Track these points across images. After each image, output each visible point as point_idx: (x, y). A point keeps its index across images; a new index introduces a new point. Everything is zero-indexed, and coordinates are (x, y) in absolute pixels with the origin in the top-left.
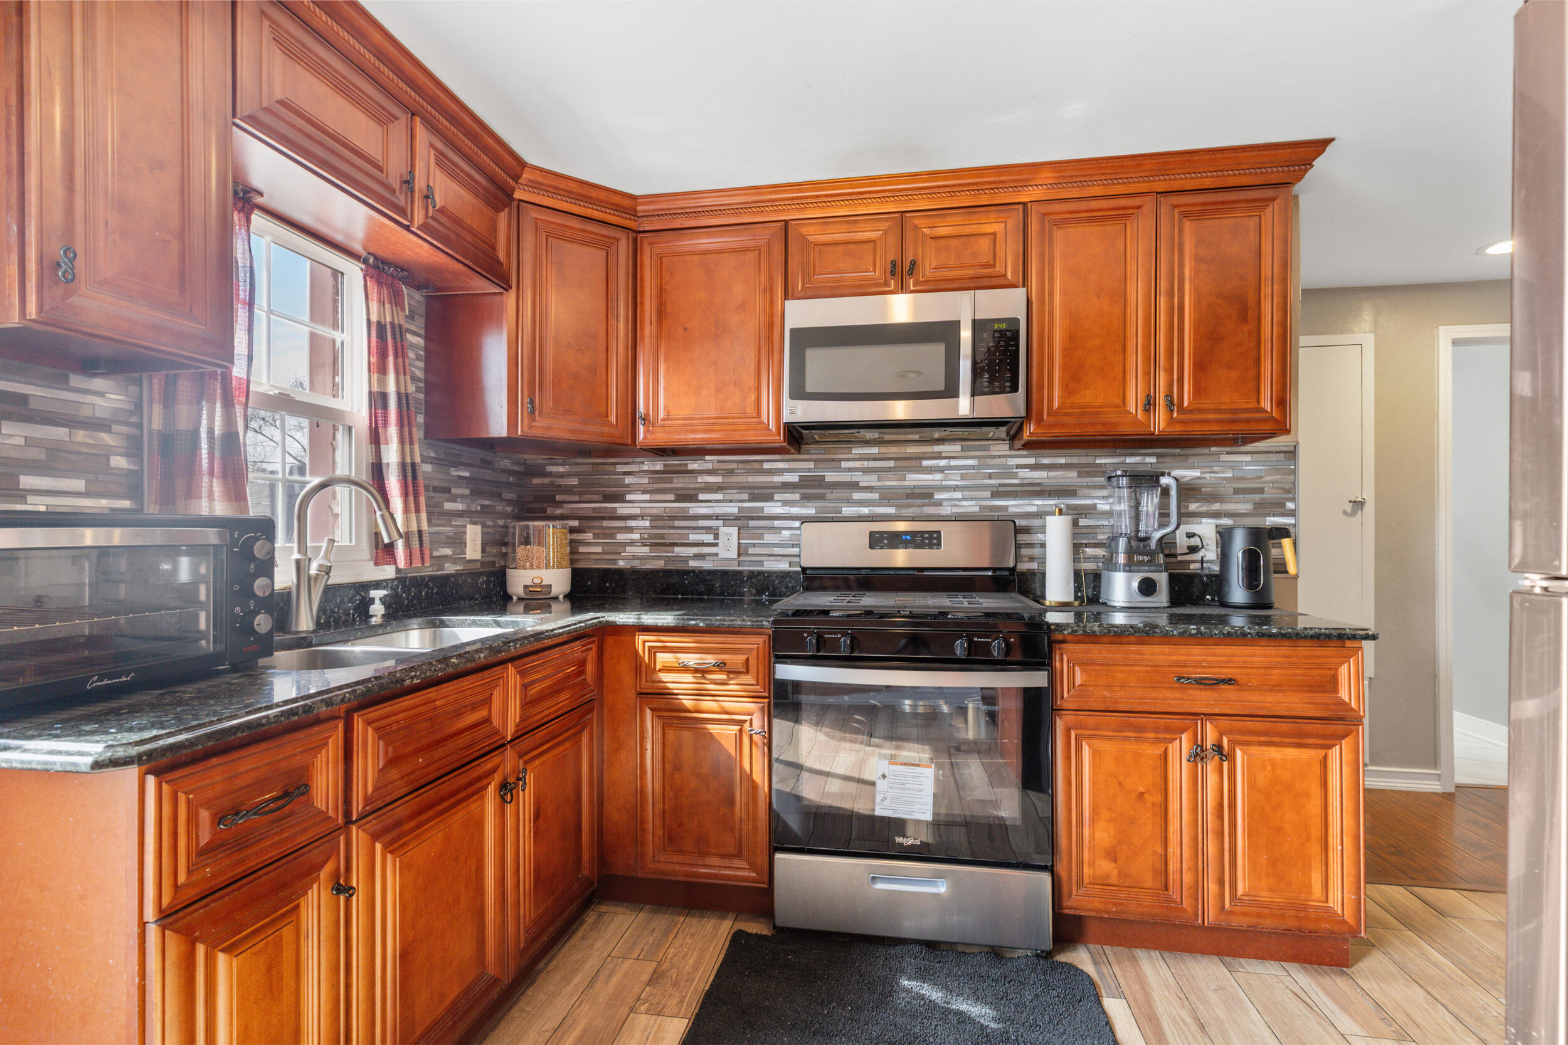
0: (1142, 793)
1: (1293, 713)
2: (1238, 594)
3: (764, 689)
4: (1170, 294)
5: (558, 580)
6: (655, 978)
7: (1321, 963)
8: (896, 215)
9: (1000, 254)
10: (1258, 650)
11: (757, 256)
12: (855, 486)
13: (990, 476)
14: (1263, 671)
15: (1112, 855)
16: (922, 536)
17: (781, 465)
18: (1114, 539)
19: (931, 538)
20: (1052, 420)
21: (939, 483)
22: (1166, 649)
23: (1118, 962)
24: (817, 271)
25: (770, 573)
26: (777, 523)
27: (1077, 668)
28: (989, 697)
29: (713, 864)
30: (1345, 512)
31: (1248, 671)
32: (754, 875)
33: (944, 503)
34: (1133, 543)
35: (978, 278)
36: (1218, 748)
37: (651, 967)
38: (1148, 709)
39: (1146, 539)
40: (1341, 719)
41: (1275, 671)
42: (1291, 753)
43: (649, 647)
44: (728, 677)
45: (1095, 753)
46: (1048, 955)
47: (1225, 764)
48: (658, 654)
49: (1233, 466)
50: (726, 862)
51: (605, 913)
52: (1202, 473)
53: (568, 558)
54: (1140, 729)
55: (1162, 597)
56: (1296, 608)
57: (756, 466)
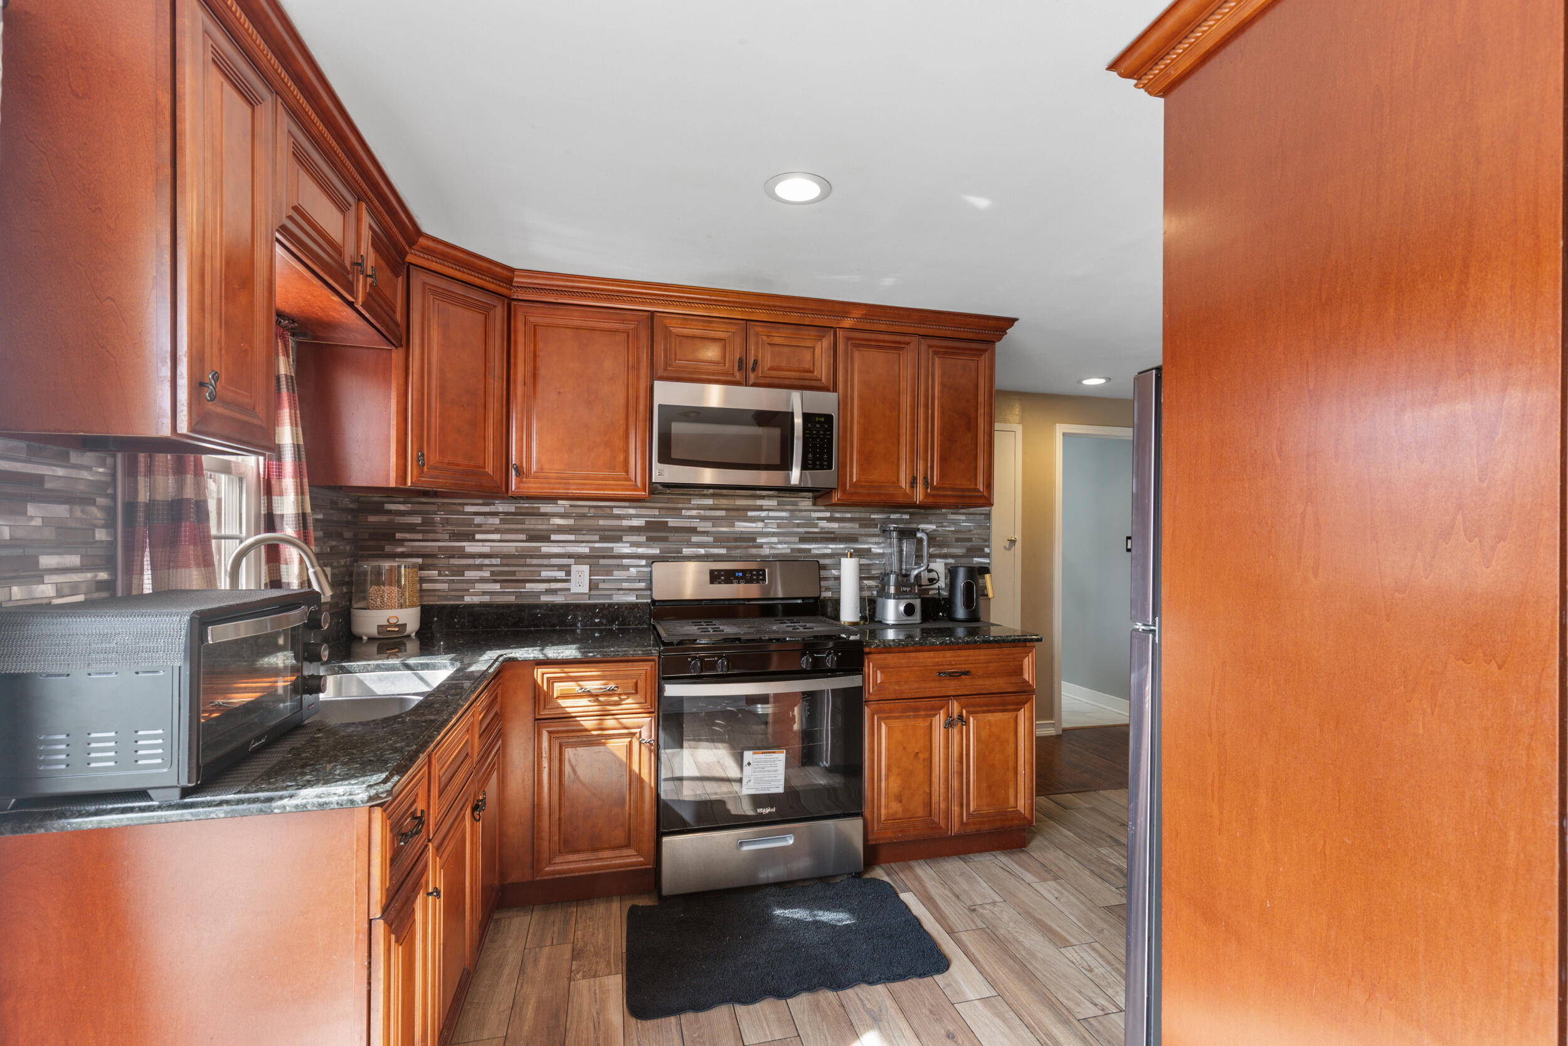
0: (917, 753)
1: (1001, 691)
2: (961, 612)
3: (651, 706)
4: (926, 407)
5: (409, 618)
6: (576, 955)
7: (1011, 848)
8: (742, 322)
9: (818, 363)
10: (982, 652)
11: (626, 338)
12: (693, 530)
13: (798, 526)
14: (984, 665)
15: (899, 798)
16: (751, 573)
17: (632, 511)
18: (887, 575)
19: (758, 575)
20: (852, 490)
21: (761, 530)
22: (932, 654)
23: (901, 871)
24: (678, 357)
25: (620, 605)
26: (626, 561)
27: (878, 671)
28: (811, 698)
29: (606, 856)
30: (1005, 548)
31: (977, 665)
32: (642, 859)
33: (765, 546)
34: (900, 578)
35: (802, 379)
36: (960, 717)
37: (568, 948)
38: (921, 695)
39: (907, 576)
40: (1024, 692)
41: (991, 665)
42: (999, 716)
43: (548, 678)
44: (620, 698)
45: (890, 730)
46: (859, 875)
47: (964, 727)
48: (555, 684)
49: (955, 523)
50: (617, 853)
51: (500, 919)
52: (937, 527)
53: (418, 595)
54: (916, 709)
55: (917, 618)
56: (989, 619)
57: (608, 510)
